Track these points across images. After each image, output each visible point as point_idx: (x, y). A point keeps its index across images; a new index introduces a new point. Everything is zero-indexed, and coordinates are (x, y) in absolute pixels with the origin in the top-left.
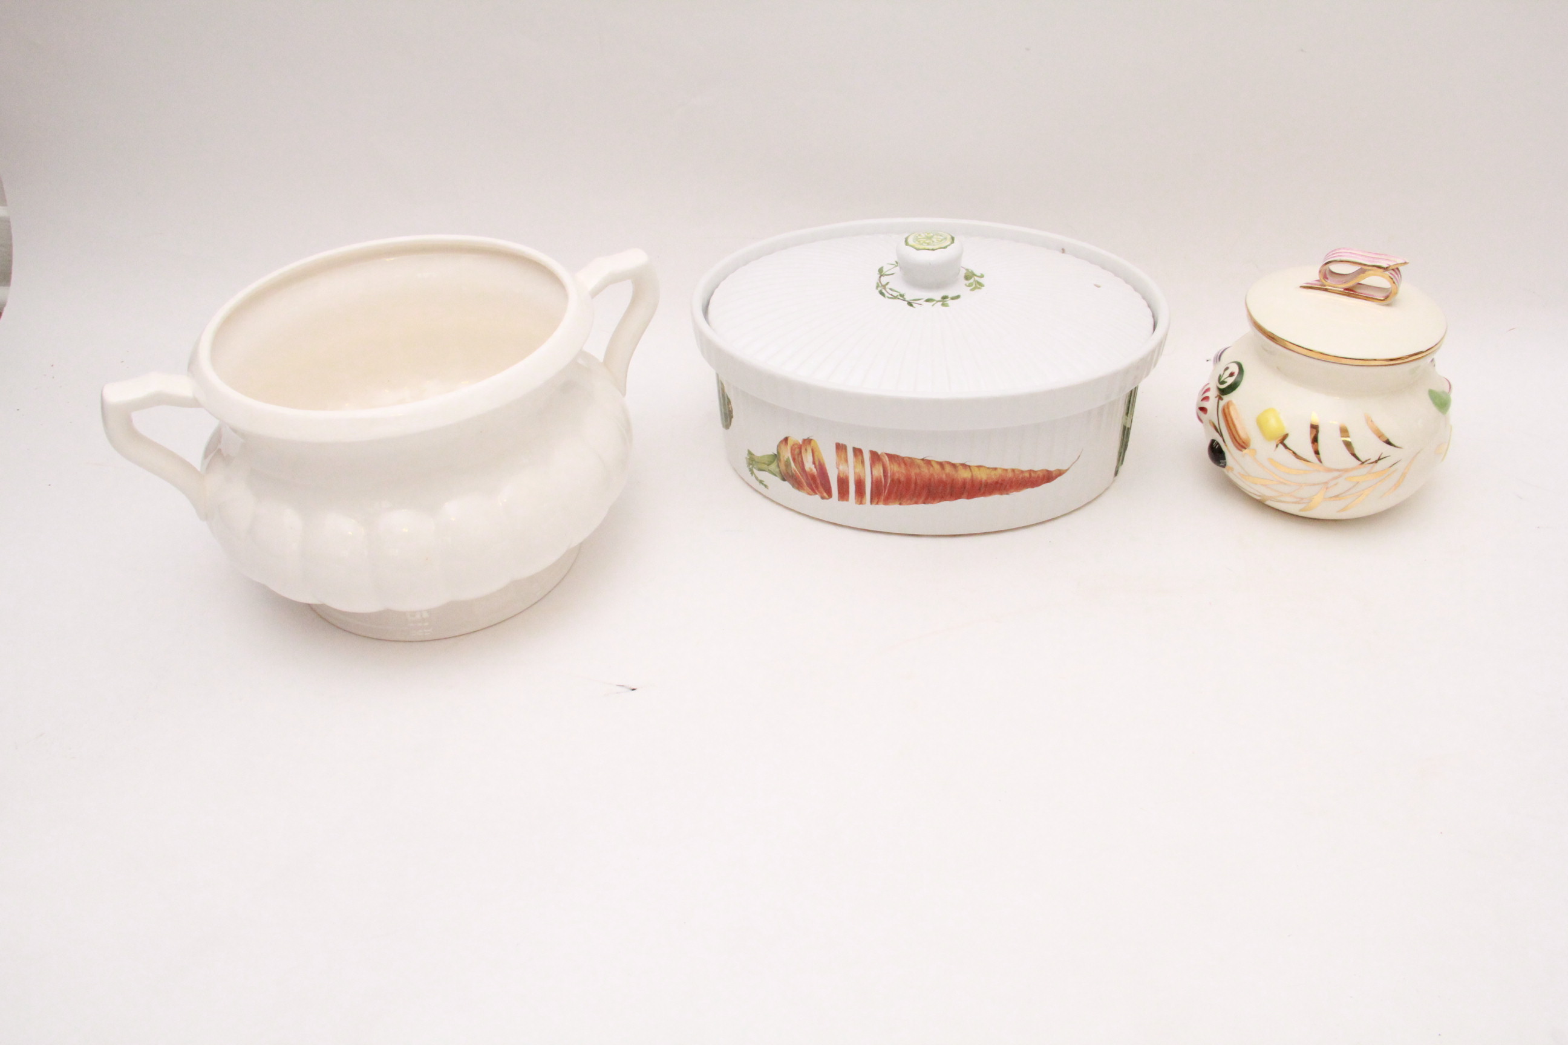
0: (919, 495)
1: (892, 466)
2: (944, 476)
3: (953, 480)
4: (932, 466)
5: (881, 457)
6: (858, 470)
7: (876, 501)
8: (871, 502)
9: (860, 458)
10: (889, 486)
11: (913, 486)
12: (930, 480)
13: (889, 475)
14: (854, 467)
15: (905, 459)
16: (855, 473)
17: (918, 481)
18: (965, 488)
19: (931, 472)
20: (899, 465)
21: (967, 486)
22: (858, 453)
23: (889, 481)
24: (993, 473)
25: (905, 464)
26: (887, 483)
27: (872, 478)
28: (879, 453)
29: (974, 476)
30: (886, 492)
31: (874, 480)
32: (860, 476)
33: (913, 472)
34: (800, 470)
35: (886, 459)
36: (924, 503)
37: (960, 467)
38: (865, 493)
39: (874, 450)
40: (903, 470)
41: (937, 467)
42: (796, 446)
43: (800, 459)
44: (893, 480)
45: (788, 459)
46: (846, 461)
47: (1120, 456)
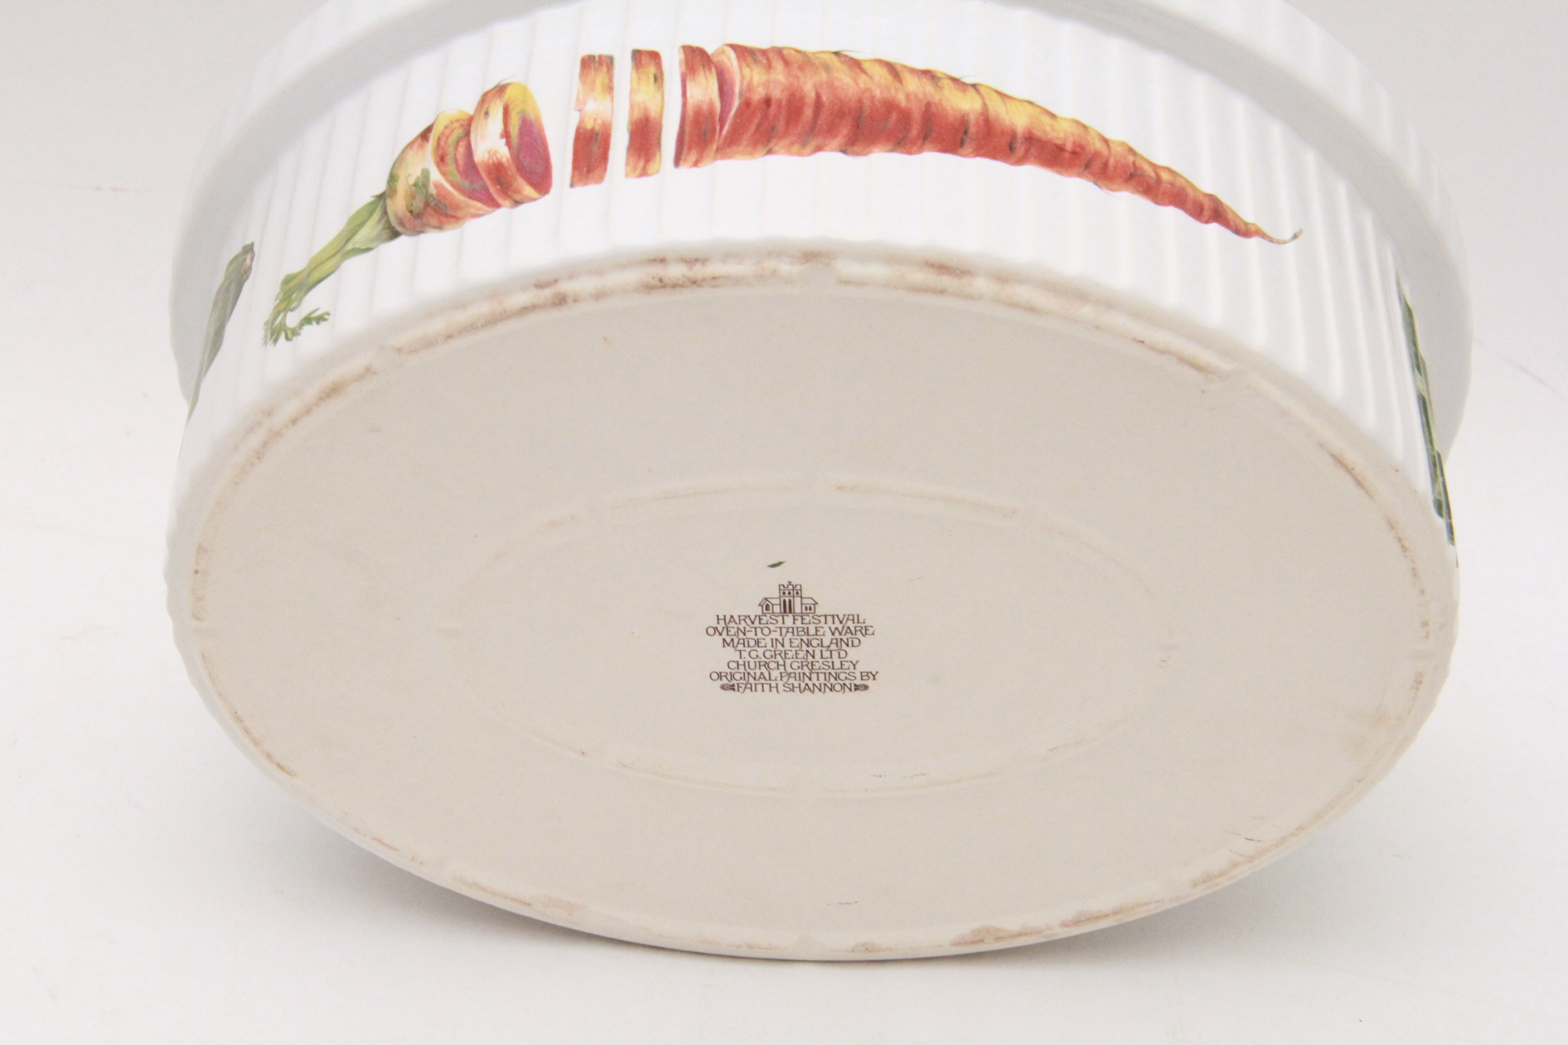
0: (830, 131)
1: (747, 71)
2: (901, 98)
3: (929, 105)
4: (864, 71)
5: (711, 58)
6: (640, 98)
7: (693, 157)
8: (677, 161)
9: (652, 70)
10: (736, 116)
11: (808, 112)
12: (860, 101)
13: (737, 90)
14: (632, 91)
15: (785, 52)
16: (632, 107)
17: (824, 98)
18: (966, 132)
19: (862, 85)
20: (769, 67)
21: (973, 129)
22: (645, 60)
23: (736, 103)
24: (1046, 120)
25: (787, 63)
26: (728, 113)
27: (684, 105)
28: (710, 50)
29: (990, 108)
30: (726, 128)
31: (690, 112)
32: (646, 109)
33: (808, 86)
34: (457, 178)
35: (731, 60)
36: (844, 152)
37: (946, 82)
38: (659, 144)
39: (695, 44)
40: (779, 75)
41: (881, 75)
42: (456, 125)
43: (462, 149)
44: (747, 104)
45: (426, 174)
46: (609, 89)
47: (1435, 471)
